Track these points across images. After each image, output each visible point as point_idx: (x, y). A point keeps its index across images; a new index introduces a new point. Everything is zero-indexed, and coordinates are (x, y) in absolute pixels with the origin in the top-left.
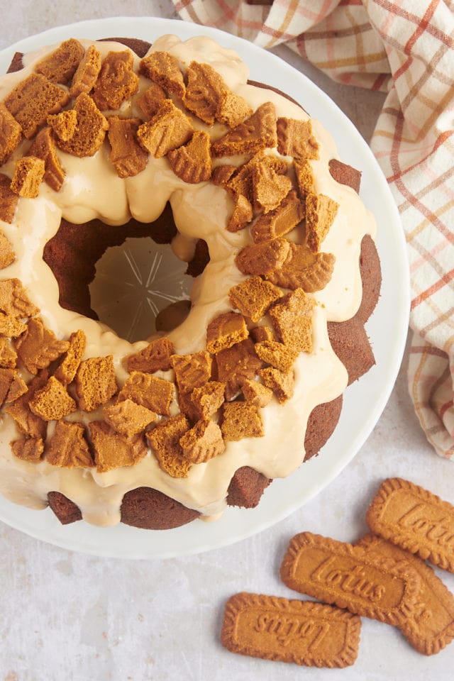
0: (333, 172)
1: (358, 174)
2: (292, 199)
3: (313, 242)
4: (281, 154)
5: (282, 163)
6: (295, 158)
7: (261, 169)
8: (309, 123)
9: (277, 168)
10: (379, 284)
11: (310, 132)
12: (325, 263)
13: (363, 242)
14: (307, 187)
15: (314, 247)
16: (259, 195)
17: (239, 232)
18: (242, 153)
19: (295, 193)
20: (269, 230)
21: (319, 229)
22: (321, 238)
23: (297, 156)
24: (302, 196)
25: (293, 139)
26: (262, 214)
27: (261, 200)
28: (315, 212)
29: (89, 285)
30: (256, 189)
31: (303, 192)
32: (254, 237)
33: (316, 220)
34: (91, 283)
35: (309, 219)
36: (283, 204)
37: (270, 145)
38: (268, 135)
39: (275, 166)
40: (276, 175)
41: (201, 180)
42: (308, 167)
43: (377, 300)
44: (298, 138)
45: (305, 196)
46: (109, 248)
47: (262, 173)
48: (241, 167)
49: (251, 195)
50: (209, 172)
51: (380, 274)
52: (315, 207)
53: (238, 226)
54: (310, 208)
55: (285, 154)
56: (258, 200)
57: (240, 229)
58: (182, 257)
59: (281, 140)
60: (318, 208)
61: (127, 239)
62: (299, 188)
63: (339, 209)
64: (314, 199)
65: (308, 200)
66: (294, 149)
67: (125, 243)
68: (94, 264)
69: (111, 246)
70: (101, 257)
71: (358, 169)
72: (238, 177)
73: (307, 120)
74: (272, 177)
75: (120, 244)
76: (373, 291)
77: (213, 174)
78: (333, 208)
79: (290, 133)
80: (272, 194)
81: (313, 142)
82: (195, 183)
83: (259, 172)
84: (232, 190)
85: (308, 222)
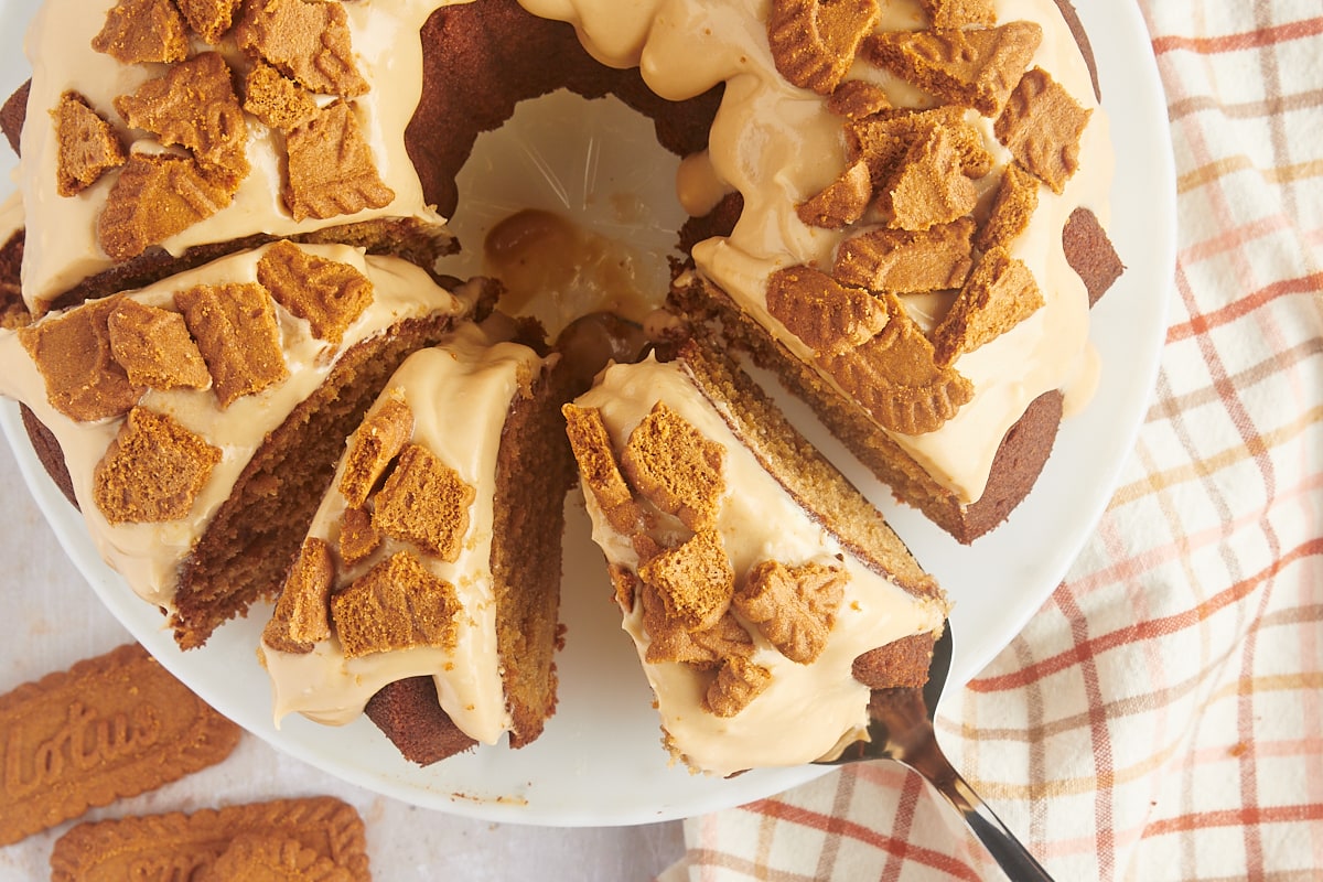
0: (1069, 235)
1: (1117, 269)
2: (959, 237)
3: (950, 342)
4: (997, 136)
5: (984, 155)
6: (1017, 162)
7: (938, 141)
8: (1086, 114)
9: (968, 159)
10: (1019, 498)
11: (1077, 132)
12: (945, 398)
13: (1038, 401)
14: (1003, 232)
15: (944, 352)
16: (901, 187)
17: (817, 230)
18: (923, 86)
19: (971, 229)
20: (876, 266)
21: (976, 322)
22: (969, 343)
23: (1023, 161)
24: (983, 242)
25: (1038, 124)
26: (883, 225)
27: (897, 197)
28: (989, 287)
29: (480, 134)
30: (904, 171)
31: (991, 235)
32: (839, 261)
33: (981, 303)
34: (487, 132)
35: (969, 294)
36: (935, 233)
37: (986, 107)
38: (993, 87)
39: (968, 152)
40: (957, 169)
41: (808, 85)
42: (1032, 196)
43: (995, 524)
44: (1047, 130)
45: (988, 246)
46: (564, 90)
47: (934, 149)
48: (905, 111)
49: (886, 173)
50: (835, 81)
51: (1033, 481)
52: (995, 278)
53: (820, 216)
54: (983, 274)
55: (1004, 142)
56: (892, 193)
57: (821, 226)
58: (685, 198)
59: (1014, 110)
60: (999, 283)
61: (610, 95)
62: (987, 222)
63: (1040, 312)
64: (1002, 263)
65: (989, 258)
66: (1028, 146)
67: (600, 100)
68: (516, 101)
69: (571, 89)
70: (538, 95)
71: (1124, 260)
72: (883, 125)
73: (1085, 106)
74: (949, 169)
75: (589, 96)
76: (999, 504)
77: (839, 88)
78: (1029, 301)
79: (1037, 109)
80: (927, 201)
81: (1071, 154)
82: (794, 83)
83: (930, 144)
84: (858, 141)
85: (963, 298)
